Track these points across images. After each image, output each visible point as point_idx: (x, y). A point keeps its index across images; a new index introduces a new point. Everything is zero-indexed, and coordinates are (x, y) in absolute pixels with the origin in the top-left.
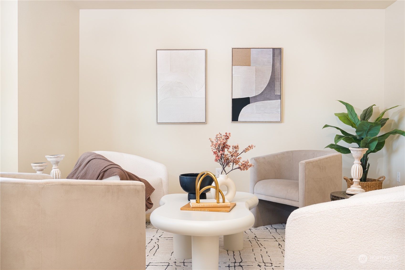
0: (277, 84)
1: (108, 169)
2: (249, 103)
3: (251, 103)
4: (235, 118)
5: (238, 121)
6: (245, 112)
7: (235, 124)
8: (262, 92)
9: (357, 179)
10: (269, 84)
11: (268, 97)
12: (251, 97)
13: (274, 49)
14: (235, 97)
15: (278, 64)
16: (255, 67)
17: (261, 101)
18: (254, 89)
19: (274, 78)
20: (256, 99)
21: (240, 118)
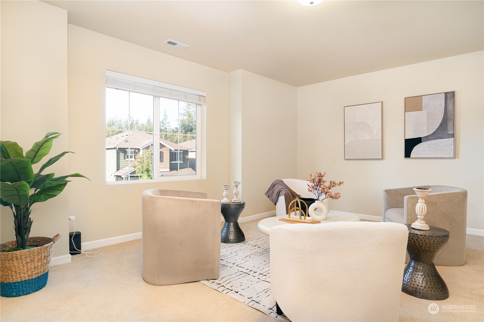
0: (450, 124)
1: (281, 191)
2: (421, 142)
3: (423, 142)
4: (408, 155)
5: (410, 157)
6: (417, 150)
7: (408, 160)
8: (434, 132)
9: (421, 216)
10: (441, 125)
11: (440, 136)
12: (423, 137)
13: (446, 94)
14: (408, 137)
15: (451, 106)
16: (426, 111)
17: (433, 140)
18: (426, 130)
19: (447, 119)
20: (428, 138)
21: (412, 155)
